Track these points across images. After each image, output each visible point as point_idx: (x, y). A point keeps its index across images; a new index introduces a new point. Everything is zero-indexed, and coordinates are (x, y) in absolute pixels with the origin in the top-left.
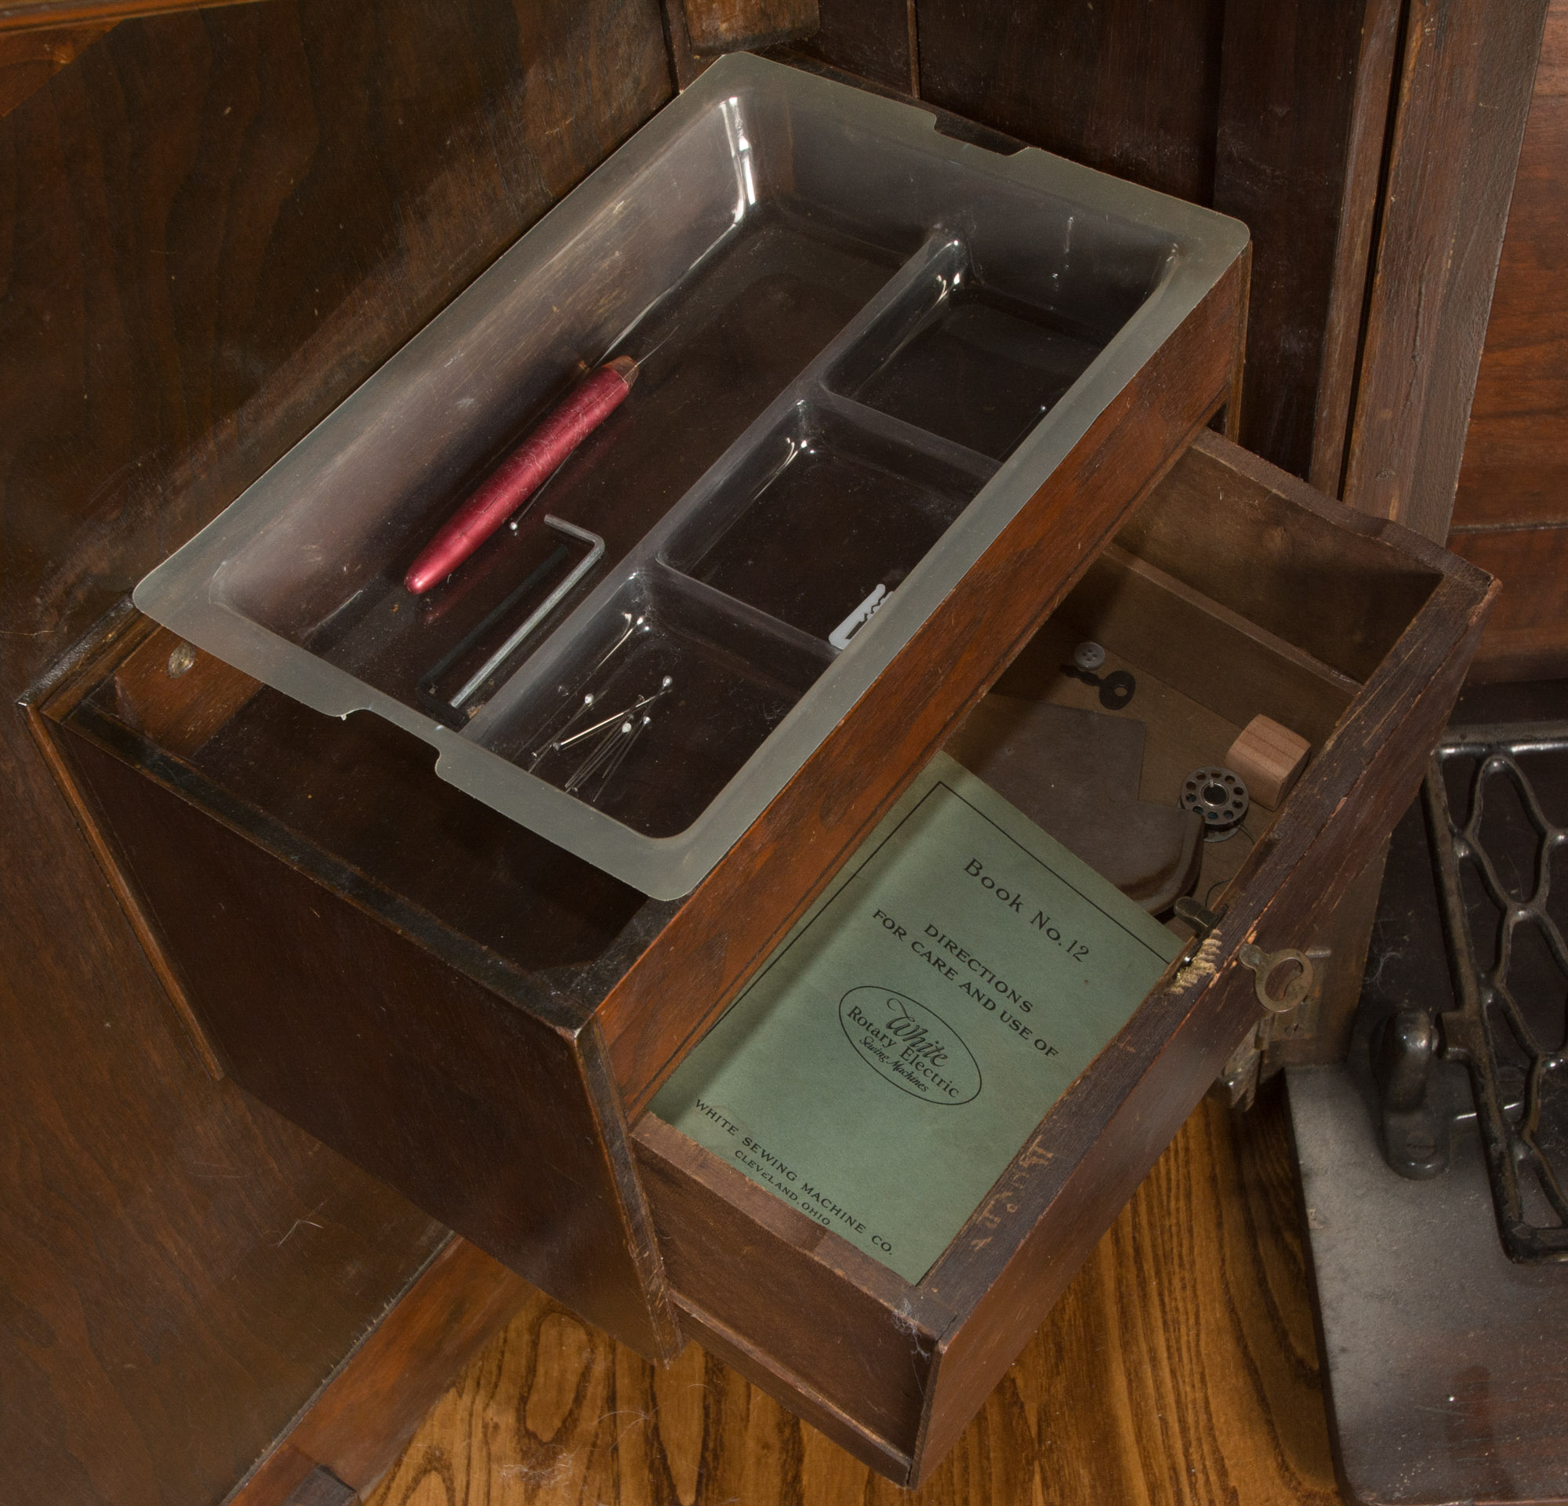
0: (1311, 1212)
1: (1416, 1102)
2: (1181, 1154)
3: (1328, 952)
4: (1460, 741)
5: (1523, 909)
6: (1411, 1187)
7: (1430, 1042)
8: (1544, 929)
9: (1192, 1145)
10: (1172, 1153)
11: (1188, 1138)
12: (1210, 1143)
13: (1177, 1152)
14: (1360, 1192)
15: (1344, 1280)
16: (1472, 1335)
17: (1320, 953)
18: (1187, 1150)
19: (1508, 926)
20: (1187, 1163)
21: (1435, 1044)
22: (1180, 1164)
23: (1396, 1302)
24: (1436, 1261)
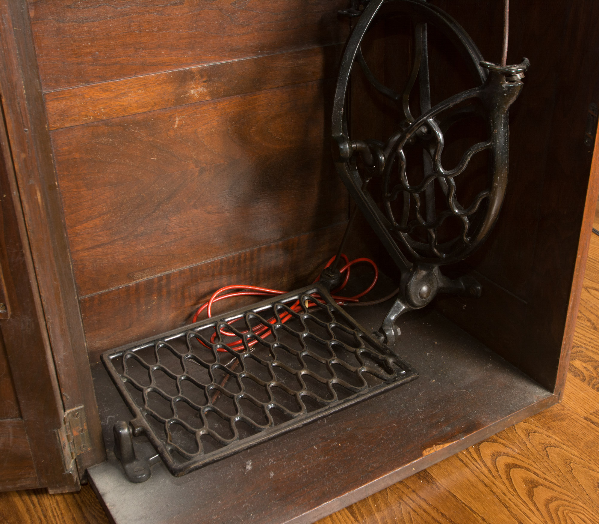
0: (108, 505)
1: (133, 457)
2: (60, 516)
3: (83, 406)
4: (114, 352)
5: (149, 388)
6: (141, 485)
7: (129, 429)
8: (157, 391)
9: (63, 512)
10: (57, 517)
11: (61, 510)
12: (70, 509)
13: (58, 516)
14: (123, 493)
15: (126, 519)
16: (175, 517)
17: (80, 407)
18: (62, 514)
19: (145, 394)
20: (63, 518)
21: (131, 430)
22: (60, 519)
23: (146, 518)
24: (156, 502)
